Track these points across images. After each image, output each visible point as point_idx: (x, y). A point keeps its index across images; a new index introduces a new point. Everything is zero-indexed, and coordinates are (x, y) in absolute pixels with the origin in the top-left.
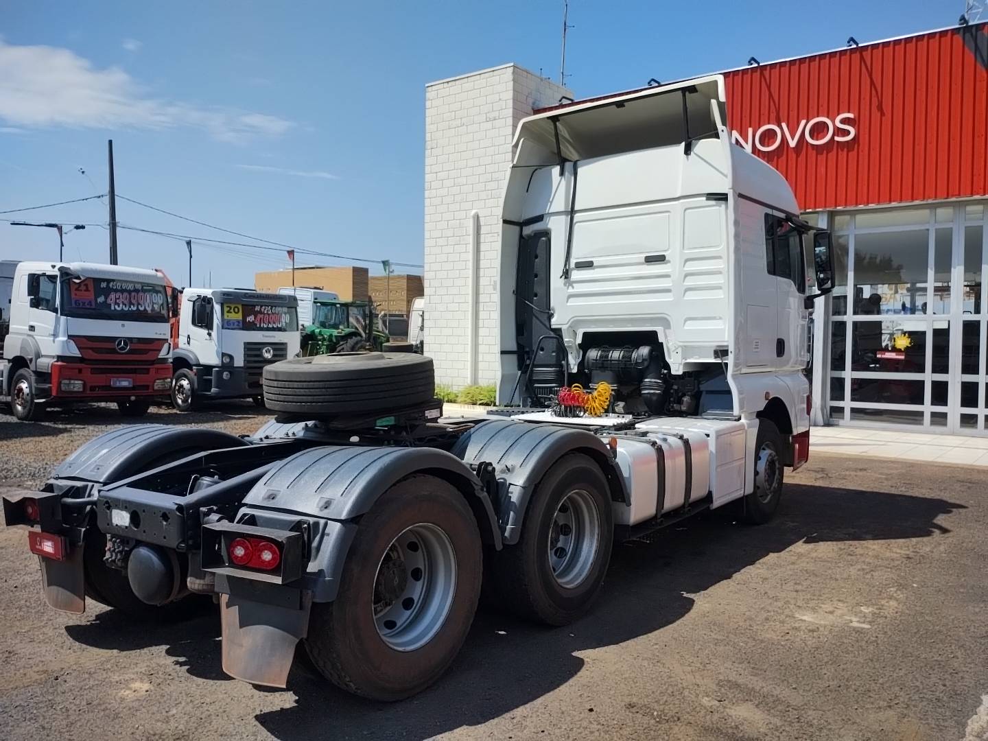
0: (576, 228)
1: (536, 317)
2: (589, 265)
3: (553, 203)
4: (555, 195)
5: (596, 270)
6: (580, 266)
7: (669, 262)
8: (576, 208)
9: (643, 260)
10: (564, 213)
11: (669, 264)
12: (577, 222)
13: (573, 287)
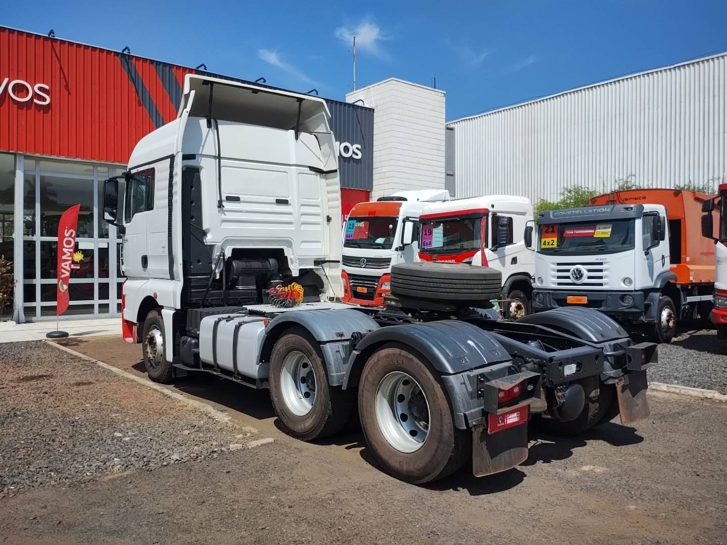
0: (222, 169)
1: (193, 235)
2: (236, 199)
3: (205, 148)
4: (206, 139)
5: (241, 204)
6: (229, 199)
7: (290, 205)
8: (221, 156)
9: (275, 202)
10: (215, 157)
11: (290, 206)
12: (223, 166)
13: (225, 215)
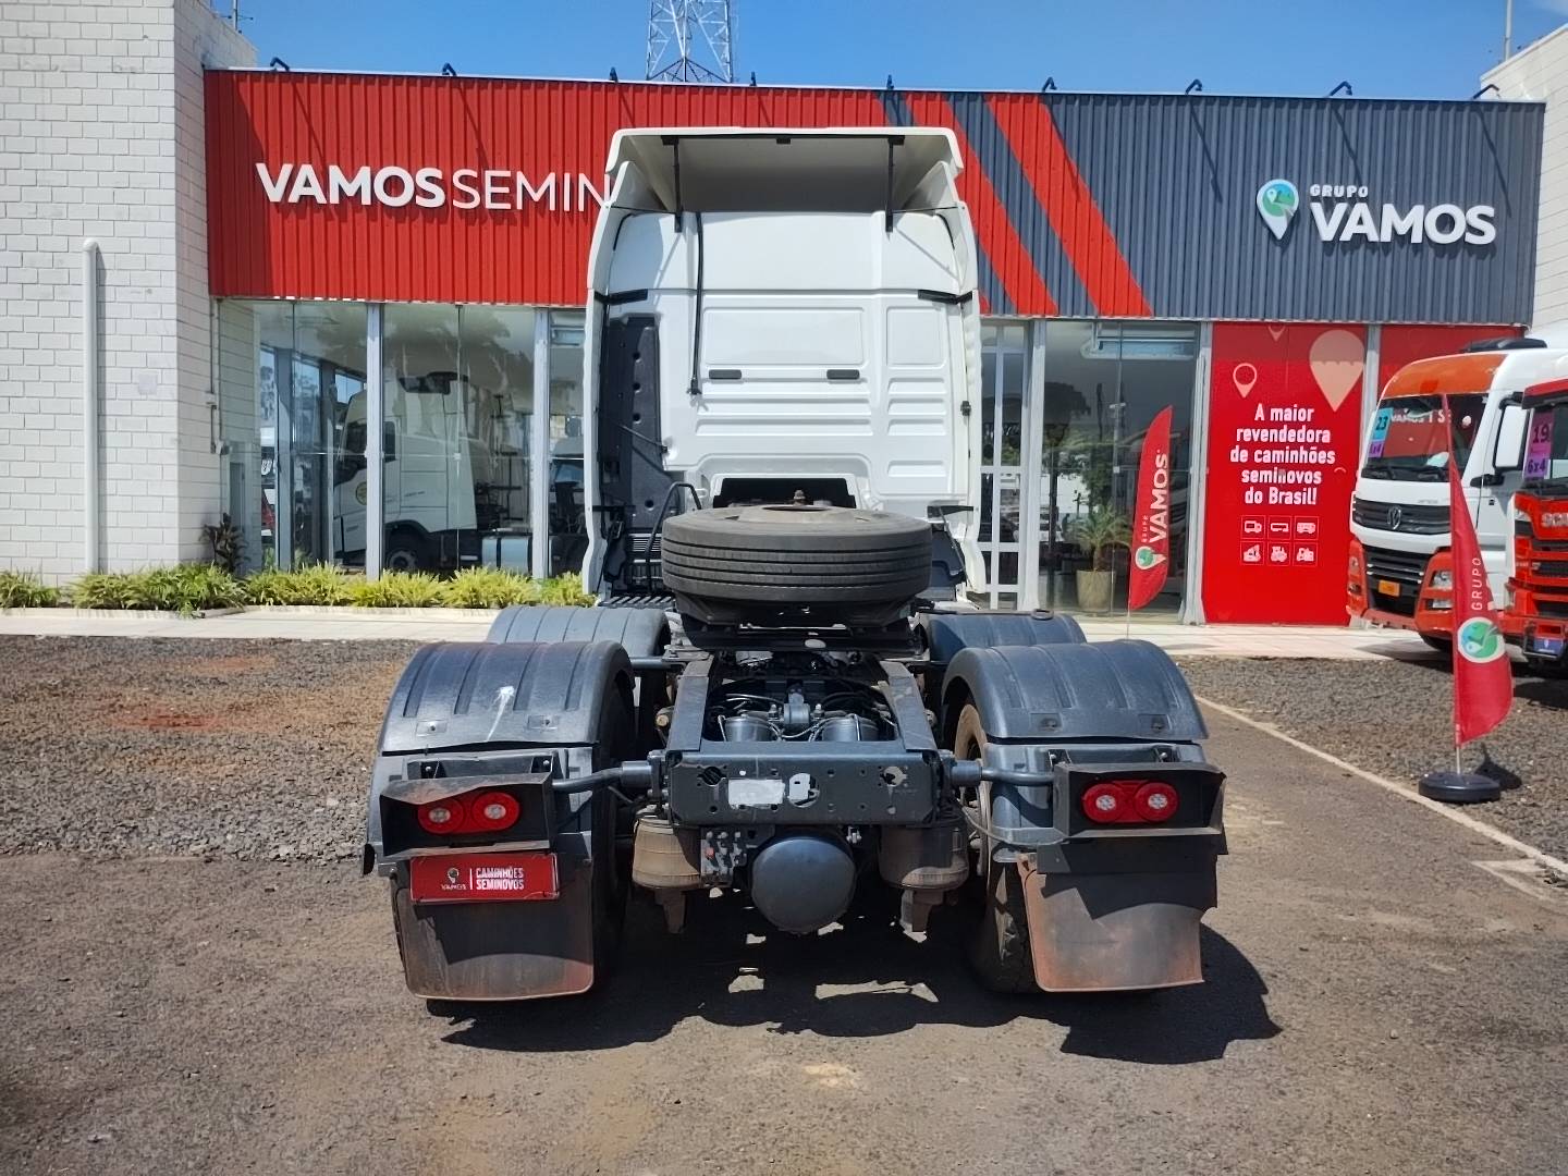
0: (706, 316)
1: (639, 453)
2: (734, 376)
3: (666, 275)
4: (669, 258)
5: (746, 384)
6: (716, 376)
7: (864, 380)
8: (705, 286)
9: (825, 376)
10: (690, 291)
11: (863, 384)
12: (707, 308)
13: (706, 409)
